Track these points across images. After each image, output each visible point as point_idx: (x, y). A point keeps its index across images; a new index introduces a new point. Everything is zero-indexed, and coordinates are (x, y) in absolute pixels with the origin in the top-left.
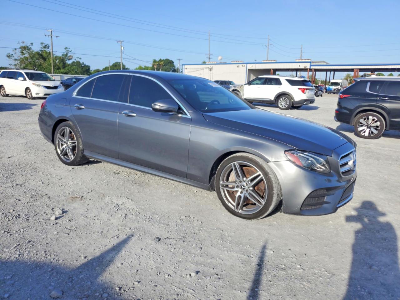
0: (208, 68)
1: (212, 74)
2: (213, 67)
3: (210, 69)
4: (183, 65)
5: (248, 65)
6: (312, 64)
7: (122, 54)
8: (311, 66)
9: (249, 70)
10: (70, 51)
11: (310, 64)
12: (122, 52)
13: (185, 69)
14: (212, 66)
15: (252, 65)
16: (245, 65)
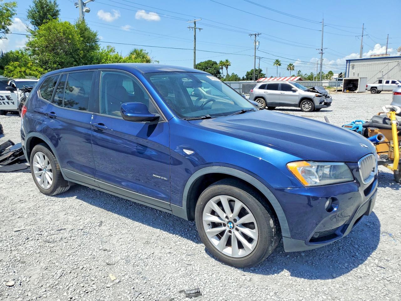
4: (347, 61)
12: (255, 48)
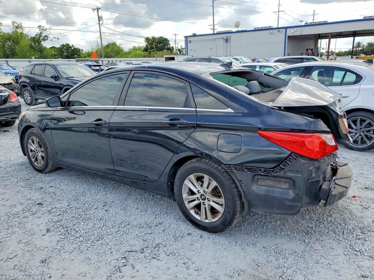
0: (223, 38)
1: (229, 47)
2: (230, 36)
3: (226, 40)
5: (288, 31)
7: (101, 27)
9: (288, 36)
10: (45, 30)
12: (99, 24)
13: (188, 42)
14: (228, 35)
15: (296, 29)
16: (284, 30)
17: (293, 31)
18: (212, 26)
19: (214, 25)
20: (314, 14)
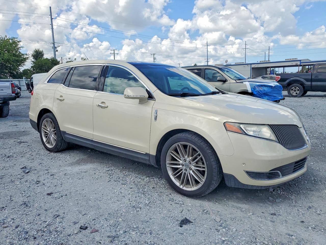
5: (252, 65)
6: (301, 62)
8: (301, 63)
9: (252, 68)
11: (300, 62)
17: (254, 66)
18: (207, 60)
19: (208, 59)
20: (269, 49)
